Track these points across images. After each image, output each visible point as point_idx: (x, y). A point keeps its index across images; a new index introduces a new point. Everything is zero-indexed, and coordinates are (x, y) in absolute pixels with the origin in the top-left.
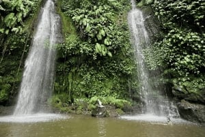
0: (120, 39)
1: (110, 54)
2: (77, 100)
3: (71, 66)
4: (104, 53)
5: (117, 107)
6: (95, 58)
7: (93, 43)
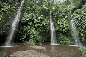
0: (69, 28)
1: (67, 31)
2: (61, 42)
3: (58, 34)
4: (65, 31)
5: (70, 43)
6: (63, 32)
7: (63, 28)
